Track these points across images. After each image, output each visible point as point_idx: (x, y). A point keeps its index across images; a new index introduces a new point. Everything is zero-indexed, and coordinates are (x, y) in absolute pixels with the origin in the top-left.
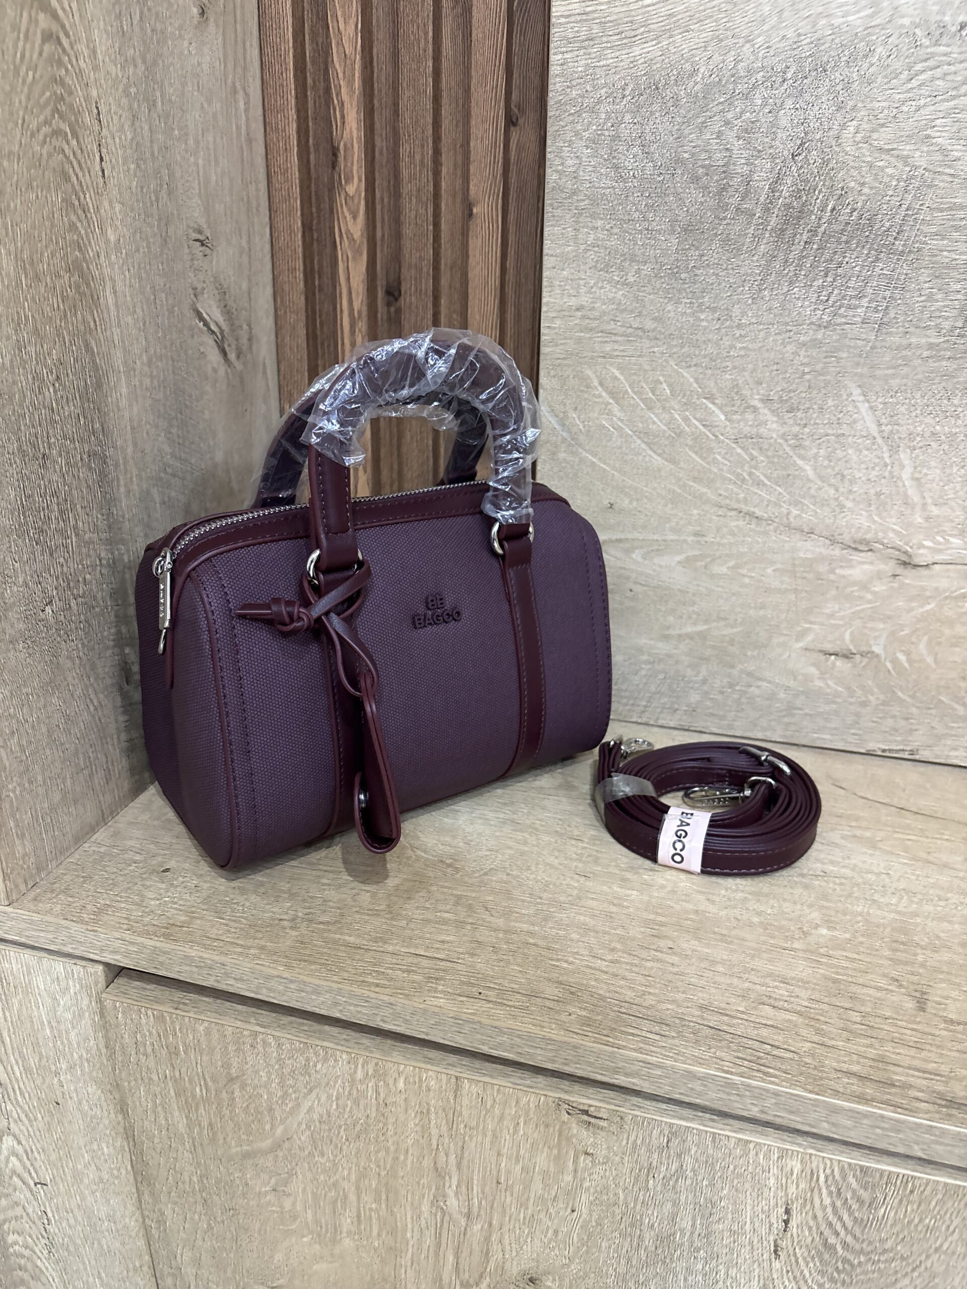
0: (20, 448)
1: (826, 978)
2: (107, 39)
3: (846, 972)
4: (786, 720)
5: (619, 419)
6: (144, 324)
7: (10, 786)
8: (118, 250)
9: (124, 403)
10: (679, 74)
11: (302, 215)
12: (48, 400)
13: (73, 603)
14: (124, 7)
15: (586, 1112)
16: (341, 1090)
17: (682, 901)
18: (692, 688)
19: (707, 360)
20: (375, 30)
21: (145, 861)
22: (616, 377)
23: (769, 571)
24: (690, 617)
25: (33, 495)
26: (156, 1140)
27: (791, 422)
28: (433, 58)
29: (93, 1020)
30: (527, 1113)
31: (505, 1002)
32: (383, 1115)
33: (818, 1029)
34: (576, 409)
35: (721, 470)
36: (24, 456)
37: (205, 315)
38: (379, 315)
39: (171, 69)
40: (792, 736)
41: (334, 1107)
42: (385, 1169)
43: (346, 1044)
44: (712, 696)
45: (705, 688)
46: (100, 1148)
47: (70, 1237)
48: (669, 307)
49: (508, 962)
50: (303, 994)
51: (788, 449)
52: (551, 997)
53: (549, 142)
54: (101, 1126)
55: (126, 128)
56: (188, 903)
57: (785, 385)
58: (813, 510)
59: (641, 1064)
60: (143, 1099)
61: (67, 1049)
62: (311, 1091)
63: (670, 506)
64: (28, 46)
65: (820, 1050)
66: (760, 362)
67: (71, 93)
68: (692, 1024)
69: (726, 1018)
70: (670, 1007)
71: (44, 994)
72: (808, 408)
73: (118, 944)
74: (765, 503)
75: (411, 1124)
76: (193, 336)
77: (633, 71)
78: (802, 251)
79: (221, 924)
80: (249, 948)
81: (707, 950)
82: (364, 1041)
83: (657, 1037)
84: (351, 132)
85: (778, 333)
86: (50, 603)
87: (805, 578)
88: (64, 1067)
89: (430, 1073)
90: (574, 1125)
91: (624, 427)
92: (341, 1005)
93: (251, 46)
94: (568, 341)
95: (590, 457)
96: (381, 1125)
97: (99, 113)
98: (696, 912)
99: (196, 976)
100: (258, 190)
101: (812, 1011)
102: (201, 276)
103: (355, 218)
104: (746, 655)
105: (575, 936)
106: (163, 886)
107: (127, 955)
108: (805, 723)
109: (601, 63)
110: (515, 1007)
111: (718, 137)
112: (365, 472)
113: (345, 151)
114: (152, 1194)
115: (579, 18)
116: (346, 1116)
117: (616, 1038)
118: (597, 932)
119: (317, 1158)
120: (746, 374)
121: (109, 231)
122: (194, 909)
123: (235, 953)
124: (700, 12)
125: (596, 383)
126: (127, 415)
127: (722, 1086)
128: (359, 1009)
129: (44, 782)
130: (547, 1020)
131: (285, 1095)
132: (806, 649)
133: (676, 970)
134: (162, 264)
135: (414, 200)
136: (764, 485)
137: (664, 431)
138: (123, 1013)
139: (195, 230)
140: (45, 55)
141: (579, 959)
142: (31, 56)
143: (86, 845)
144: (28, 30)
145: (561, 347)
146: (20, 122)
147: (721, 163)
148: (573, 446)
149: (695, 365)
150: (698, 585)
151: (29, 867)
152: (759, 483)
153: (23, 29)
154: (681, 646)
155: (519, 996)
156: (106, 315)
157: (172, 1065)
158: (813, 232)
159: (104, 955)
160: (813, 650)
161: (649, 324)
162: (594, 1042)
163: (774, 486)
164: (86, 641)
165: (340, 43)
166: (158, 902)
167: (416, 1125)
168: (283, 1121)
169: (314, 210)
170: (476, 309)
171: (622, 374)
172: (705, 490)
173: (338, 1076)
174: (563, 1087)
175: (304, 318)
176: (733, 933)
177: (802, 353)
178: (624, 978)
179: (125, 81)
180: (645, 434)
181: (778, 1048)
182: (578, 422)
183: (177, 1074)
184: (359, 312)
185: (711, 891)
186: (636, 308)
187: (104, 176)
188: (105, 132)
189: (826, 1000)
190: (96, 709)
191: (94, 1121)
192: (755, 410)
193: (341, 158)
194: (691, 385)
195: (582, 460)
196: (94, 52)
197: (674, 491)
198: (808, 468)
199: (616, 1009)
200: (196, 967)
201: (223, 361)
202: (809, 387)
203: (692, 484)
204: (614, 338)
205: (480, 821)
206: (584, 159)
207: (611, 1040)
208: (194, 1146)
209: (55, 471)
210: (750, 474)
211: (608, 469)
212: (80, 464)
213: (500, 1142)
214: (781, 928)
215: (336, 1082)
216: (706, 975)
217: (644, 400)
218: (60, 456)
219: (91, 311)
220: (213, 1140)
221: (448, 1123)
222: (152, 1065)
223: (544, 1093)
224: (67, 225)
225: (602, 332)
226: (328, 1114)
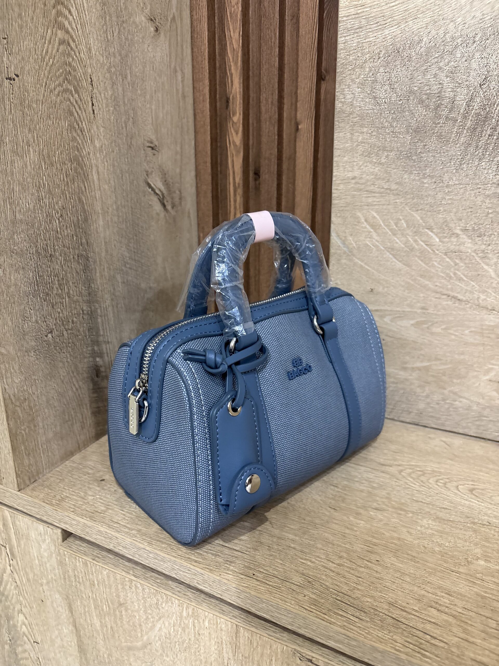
0: (37, 251)
1: (478, 595)
2: (98, 43)
3: (492, 592)
4: (478, 423)
5: (377, 241)
6: (115, 189)
7: (22, 428)
8: (101, 151)
9: (101, 229)
10: (411, 43)
11: (211, 133)
12: (55, 226)
13: (65, 333)
14: (109, 27)
15: (310, 661)
16: (175, 621)
17: (392, 531)
18: (420, 400)
19: (428, 206)
20: (251, 36)
21: (94, 474)
22: (374, 217)
23: (467, 332)
24: (418, 357)
25: (43, 275)
26: (87, 630)
27: (480, 243)
28: (279, 47)
29: (57, 559)
30: (277, 654)
31: (267, 582)
32: (198, 640)
33: (465, 629)
34: (352, 235)
35: (437, 271)
36: (39, 255)
37: (152, 185)
38: (250, 186)
39: (137, 59)
40: (482, 433)
41: (172, 630)
43: (178, 594)
44: (432, 405)
45: (428, 400)
46: (62, 629)
48: (406, 176)
49: (275, 557)
50: (157, 561)
51: (478, 259)
52: (296, 583)
53: (337, 86)
54: (62, 617)
55: (108, 89)
56: (108, 500)
57: (477, 221)
58: (494, 296)
59: (344, 636)
60: (79, 607)
61: (45, 572)
62: (160, 618)
63: (407, 291)
64: (50, 46)
66: (460, 207)
67: (75, 70)
68: (381, 614)
69: (405, 613)
70: (369, 600)
71: (35, 540)
72: (491, 234)
73: (67, 519)
74: (464, 291)
75: (213, 649)
76: (145, 196)
77: (385, 43)
78: (487, 141)
79: (122, 514)
80: (132, 530)
81: (401, 565)
82: (189, 594)
83: (357, 620)
84: (236, 89)
85: (473, 190)
86: (51, 332)
87: (489, 337)
88: (45, 582)
89: (222, 620)
91: (379, 245)
92: (175, 570)
93: (187, 47)
94: (348, 197)
95: (360, 262)
96: (197, 646)
97: (92, 81)
98: (399, 539)
99: (103, 542)
100: (188, 122)
101: (464, 616)
102: (151, 165)
103: (237, 134)
104: (453, 382)
105: (319, 546)
106: (98, 489)
107: (71, 525)
108: (490, 426)
109: (367, 40)
110: (272, 586)
111: (434, 77)
113: (233, 99)
114: (86, 659)
115: (353, 17)
116: (179, 637)
117: (330, 616)
118: (333, 545)
119: (165, 658)
120: (451, 214)
121: (96, 141)
122: (110, 504)
123: (124, 532)
124: (423, 7)
125: (363, 220)
126: (102, 236)
127: (394, 659)
128: (185, 574)
129: (44, 426)
130: (290, 597)
131: (147, 618)
132: (490, 381)
133: (378, 575)
134: (127, 158)
135: (268, 123)
136: (463, 280)
137: (403, 248)
138: (68, 558)
139: (148, 142)
140: (60, 51)
141: (318, 561)
142: (52, 51)
143: (67, 462)
144: (51, 39)
145: (344, 200)
146: (44, 84)
147: (436, 91)
148: (350, 256)
149: (421, 210)
150: (424, 339)
151: (32, 471)
152: (460, 279)
153: (48, 38)
154: (413, 374)
155: (276, 579)
156: (92, 184)
157: (92, 591)
158: (494, 129)
159: (62, 524)
160: (495, 381)
161: (394, 187)
162: (316, 617)
163: (470, 281)
164: (72, 353)
165: (231, 43)
166: (93, 497)
167: (216, 649)
168: (147, 633)
169: (218, 131)
170: (300, 181)
171: (378, 215)
172: (427, 282)
173: (173, 613)
174: (298, 642)
175: (211, 188)
176: (420, 556)
177: (487, 201)
178: (344, 577)
179: (108, 64)
180: (391, 249)
181: (435, 638)
182: (353, 242)
183: (94, 596)
184: (239, 184)
185: (411, 527)
186: (386, 177)
187: (94, 113)
188: (95, 90)
189: (475, 609)
190: (77, 390)
191: (59, 614)
192: (457, 236)
193: (231, 104)
194: (418, 221)
195: (355, 264)
196: (90, 49)
197: (409, 283)
198: (491, 270)
199: (334, 596)
200: (104, 537)
201: (162, 209)
202: (492, 222)
203: (419, 278)
204: (373, 195)
206: (357, 94)
207: (326, 616)
208: (104, 638)
209: (57, 264)
210: (455, 274)
211: (370, 269)
212: (72, 261)
214: (453, 557)
215: (173, 616)
216: (396, 582)
217: (391, 230)
218: (61, 256)
219: (83, 182)
220: (113, 636)
221: (233, 652)
222: (83, 589)
223: (286, 644)
224: (71, 138)
225: (366, 191)
226: (170, 633)
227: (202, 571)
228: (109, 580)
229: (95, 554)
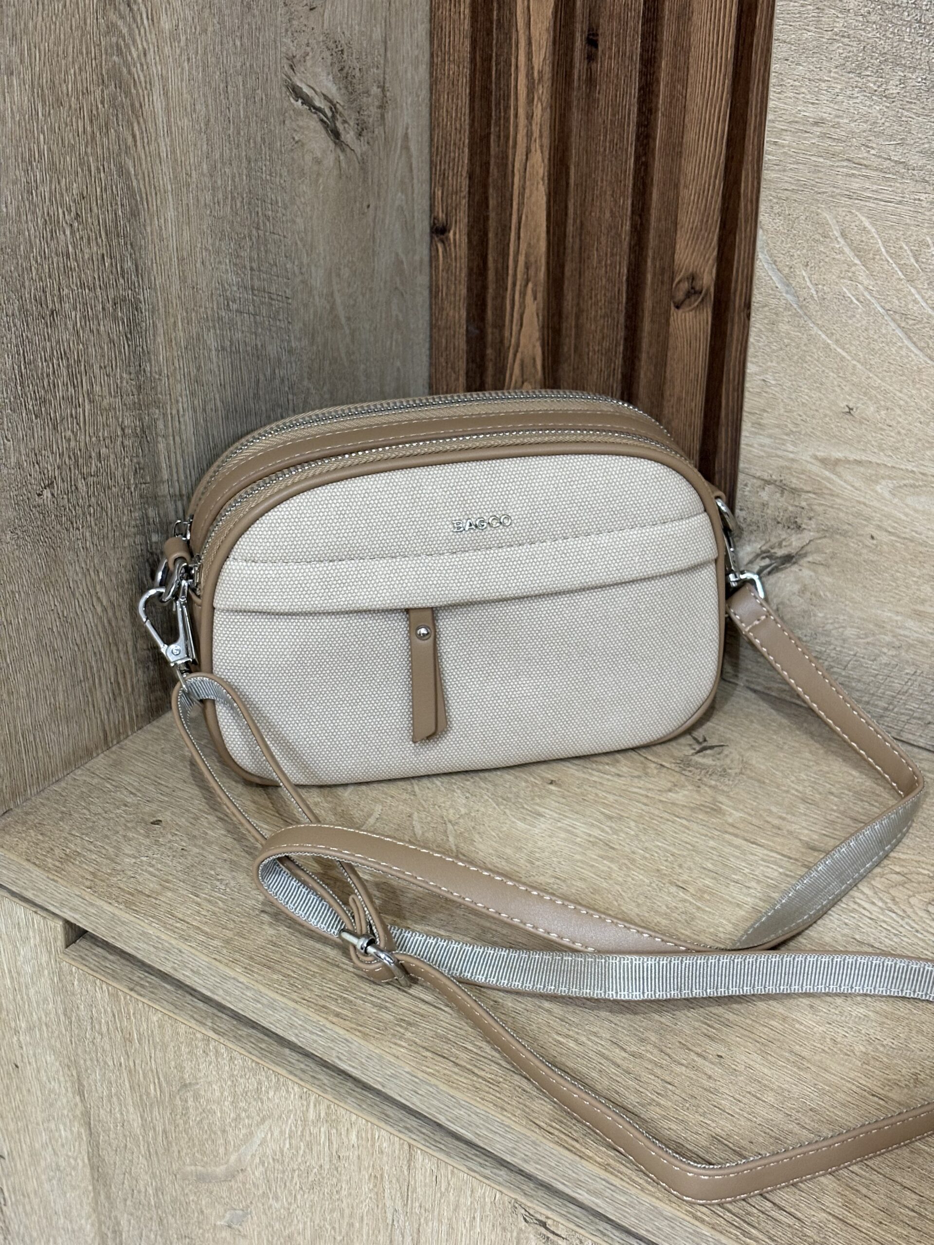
0: (22, 308)
5: (867, 289)
6: (207, 124)
8: (174, 37)
9: (170, 229)
12: (62, 243)
15: (544, 1225)
16: (293, 1128)
21: (137, 805)
22: (864, 230)
25: (34, 360)
26: (112, 1136)
29: (53, 980)
30: (483, 1207)
31: (476, 1071)
32: (337, 1169)
33: (850, 1201)
34: (807, 265)
36: (26, 316)
37: (306, 90)
38: (575, 74)
41: (287, 1146)
42: (340, 1232)
43: (302, 1075)
46: (58, 1129)
47: (26, 1227)
50: (259, 1006)
54: (59, 1103)
56: (167, 869)
59: (604, 1183)
60: (99, 1084)
61: (27, 1006)
62: (263, 1120)
65: (834, 1225)
70: (674, 1126)
73: (77, 901)
75: (365, 1188)
76: (283, 122)
79: (194, 902)
80: (213, 938)
81: (766, 1071)
86: (50, 485)
88: (23, 1025)
89: (383, 1132)
90: (532, 1236)
91: (873, 301)
92: (296, 1028)
94: (801, 167)
95: (824, 336)
96: (335, 1180)
99: (153, 957)
102: (303, 39)
106: (147, 842)
107: (86, 915)
110: (483, 1079)
112: (535, 299)
114: (108, 1197)
116: (300, 1160)
117: (585, 1145)
119: (271, 1201)
121: (164, 18)
122: (170, 878)
123: (196, 940)
125: (836, 233)
126: (173, 244)
128: (314, 1037)
129: (28, 695)
130: (514, 1103)
131: (238, 1118)
133: (709, 1084)
134: (241, 38)
137: (930, 316)
138: (79, 981)
141: (594, 1042)
143: (79, 772)
145: (790, 174)
148: (801, 317)
155: (495, 1068)
156: (150, 124)
157: (127, 1054)
159: (65, 910)
161: (915, 160)
162: (559, 1144)
164: (95, 528)
166: (134, 860)
167: (371, 1190)
168: (237, 1148)
170: (698, 91)
171: (874, 225)
173: (291, 1111)
174: (525, 1187)
175: (467, 71)
176: (817, 1058)
178: (637, 1079)
180: (902, 316)
182: (809, 284)
183: (132, 1064)
184: (540, 72)
186: (898, 132)
191: (53, 1096)
195: (812, 339)
200: (154, 947)
204: (864, 172)
205: (563, 835)
207: (577, 1145)
208: (149, 1152)
209: (66, 328)
211: (849, 358)
212: (101, 316)
213: (457, 1235)
214: (888, 1068)
215: (288, 1117)
216: (745, 1100)
217: (901, 267)
218: (75, 309)
219: (130, 124)
220: (168, 1150)
221: (402, 1197)
222: (107, 1047)
223: (501, 1189)
224: (103, 28)
225: (849, 160)
226: (282, 1152)
227: (348, 1036)
228: (163, 1035)
229: (135, 978)
